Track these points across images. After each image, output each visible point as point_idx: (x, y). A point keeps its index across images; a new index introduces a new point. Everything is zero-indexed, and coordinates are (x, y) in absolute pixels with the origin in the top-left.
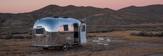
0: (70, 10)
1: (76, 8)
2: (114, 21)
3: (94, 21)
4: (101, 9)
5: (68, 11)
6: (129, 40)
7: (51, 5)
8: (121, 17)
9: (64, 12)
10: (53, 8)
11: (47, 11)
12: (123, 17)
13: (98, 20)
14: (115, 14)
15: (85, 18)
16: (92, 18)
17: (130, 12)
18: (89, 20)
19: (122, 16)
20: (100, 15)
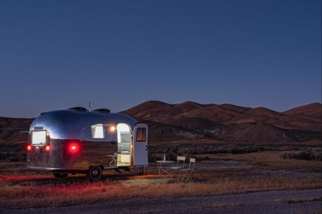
0: (187, 111)
1: (198, 107)
2: (275, 133)
3: (236, 133)
4: (249, 109)
5: (183, 112)
6: (265, 165)
7: (151, 102)
8: (290, 126)
9: (175, 114)
10: (154, 108)
11: (143, 113)
12: (294, 126)
13: (244, 131)
14: (277, 119)
15: (217, 128)
16: (231, 126)
17: (310, 116)
18: (224, 132)
19: (293, 123)
20: (248, 121)
